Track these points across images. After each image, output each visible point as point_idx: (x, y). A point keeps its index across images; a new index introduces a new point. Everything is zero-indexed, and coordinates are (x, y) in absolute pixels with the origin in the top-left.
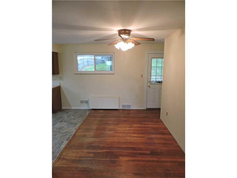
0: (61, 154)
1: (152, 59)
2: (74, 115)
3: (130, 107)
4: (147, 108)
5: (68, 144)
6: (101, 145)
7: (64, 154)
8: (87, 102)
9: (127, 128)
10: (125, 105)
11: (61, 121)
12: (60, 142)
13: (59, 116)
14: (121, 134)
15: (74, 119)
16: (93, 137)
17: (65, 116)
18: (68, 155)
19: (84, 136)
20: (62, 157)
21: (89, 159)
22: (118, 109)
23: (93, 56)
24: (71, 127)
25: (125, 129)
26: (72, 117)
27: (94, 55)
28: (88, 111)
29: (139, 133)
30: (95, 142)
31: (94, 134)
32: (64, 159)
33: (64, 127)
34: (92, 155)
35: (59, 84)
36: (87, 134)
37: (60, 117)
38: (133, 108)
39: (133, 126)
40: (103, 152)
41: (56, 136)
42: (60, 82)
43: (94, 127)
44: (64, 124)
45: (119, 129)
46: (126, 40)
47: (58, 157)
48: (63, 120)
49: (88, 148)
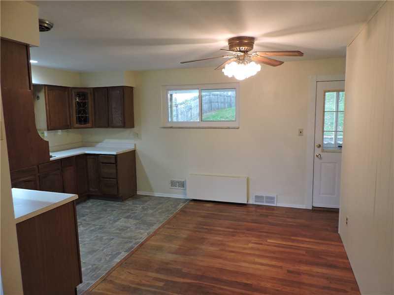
0: (109, 274)
1: (327, 94)
2: (155, 208)
3: (273, 202)
4: (313, 207)
5: (126, 259)
6: (185, 270)
7: (114, 274)
8: (182, 185)
9: (250, 245)
10: (262, 197)
11: (128, 217)
12: (115, 253)
13: (127, 207)
14: (233, 254)
15: (152, 215)
16: (176, 253)
17: (138, 207)
18: (120, 277)
19: (159, 249)
20: (109, 278)
21: (153, 290)
22: (246, 202)
23: (198, 91)
24: (142, 229)
25: (246, 246)
26: (150, 211)
27: (198, 89)
28: (184, 202)
29: (272, 258)
30: (175, 261)
31: (178, 247)
32: (111, 282)
33: (130, 227)
34: (161, 284)
35: (134, 147)
36: (167, 245)
37: (128, 210)
38: (279, 205)
39: (267, 241)
40: (184, 283)
41: (112, 241)
42: (135, 142)
43: (184, 234)
44: (131, 223)
45: (232, 244)
46: (244, 59)
47: (104, 276)
48: (132, 215)
49: (158, 271)
